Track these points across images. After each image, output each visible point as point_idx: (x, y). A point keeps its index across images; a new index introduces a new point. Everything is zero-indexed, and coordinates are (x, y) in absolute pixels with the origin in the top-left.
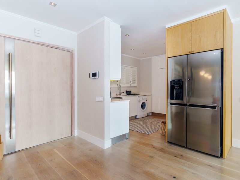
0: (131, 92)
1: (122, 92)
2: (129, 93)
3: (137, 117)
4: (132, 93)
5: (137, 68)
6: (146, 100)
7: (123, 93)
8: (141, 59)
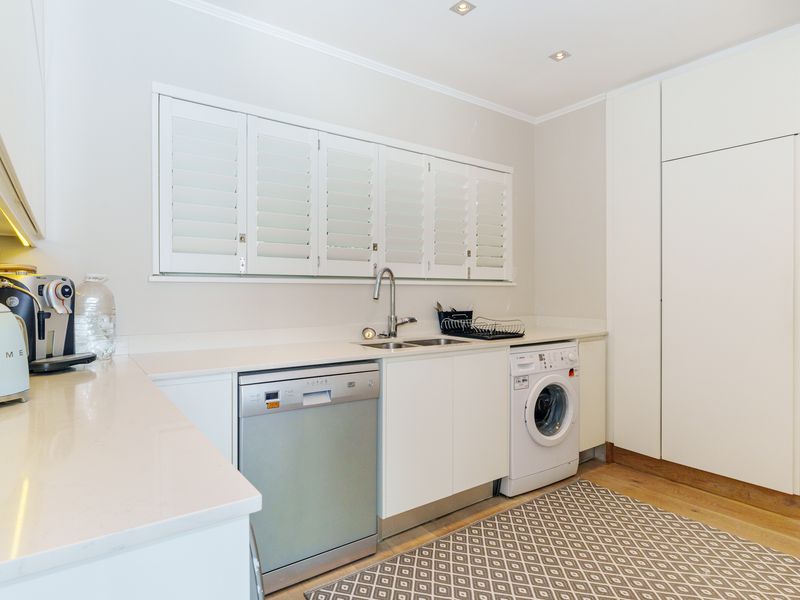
0: (469, 314)
1: (402, 314)
2: (456, 325)
3: (509, 489)
4: (477, 323)
5: (510, 169)
6: (571, 372)
7: (412, 320)
8: (537, 121)
